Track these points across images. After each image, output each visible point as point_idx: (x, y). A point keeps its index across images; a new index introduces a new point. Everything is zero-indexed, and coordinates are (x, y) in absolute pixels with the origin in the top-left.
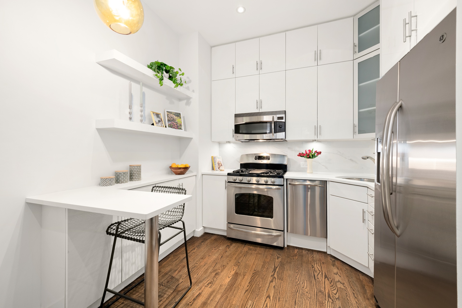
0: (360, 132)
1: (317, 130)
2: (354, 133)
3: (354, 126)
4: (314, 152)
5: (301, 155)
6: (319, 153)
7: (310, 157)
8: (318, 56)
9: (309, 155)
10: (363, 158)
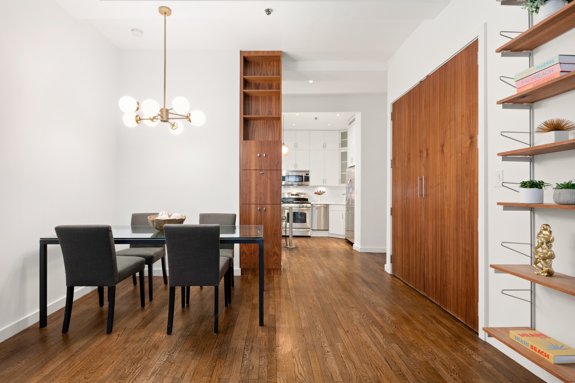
0: (342, 183)
1: (324, 181)
2: (339, 183)
3: (339, 180)
4: (322, 192)
5: (316, 193)
6: (324, 192)
7: (320, 194)
8: (324, 146)
9: (319, 193)
10: (343, 195)
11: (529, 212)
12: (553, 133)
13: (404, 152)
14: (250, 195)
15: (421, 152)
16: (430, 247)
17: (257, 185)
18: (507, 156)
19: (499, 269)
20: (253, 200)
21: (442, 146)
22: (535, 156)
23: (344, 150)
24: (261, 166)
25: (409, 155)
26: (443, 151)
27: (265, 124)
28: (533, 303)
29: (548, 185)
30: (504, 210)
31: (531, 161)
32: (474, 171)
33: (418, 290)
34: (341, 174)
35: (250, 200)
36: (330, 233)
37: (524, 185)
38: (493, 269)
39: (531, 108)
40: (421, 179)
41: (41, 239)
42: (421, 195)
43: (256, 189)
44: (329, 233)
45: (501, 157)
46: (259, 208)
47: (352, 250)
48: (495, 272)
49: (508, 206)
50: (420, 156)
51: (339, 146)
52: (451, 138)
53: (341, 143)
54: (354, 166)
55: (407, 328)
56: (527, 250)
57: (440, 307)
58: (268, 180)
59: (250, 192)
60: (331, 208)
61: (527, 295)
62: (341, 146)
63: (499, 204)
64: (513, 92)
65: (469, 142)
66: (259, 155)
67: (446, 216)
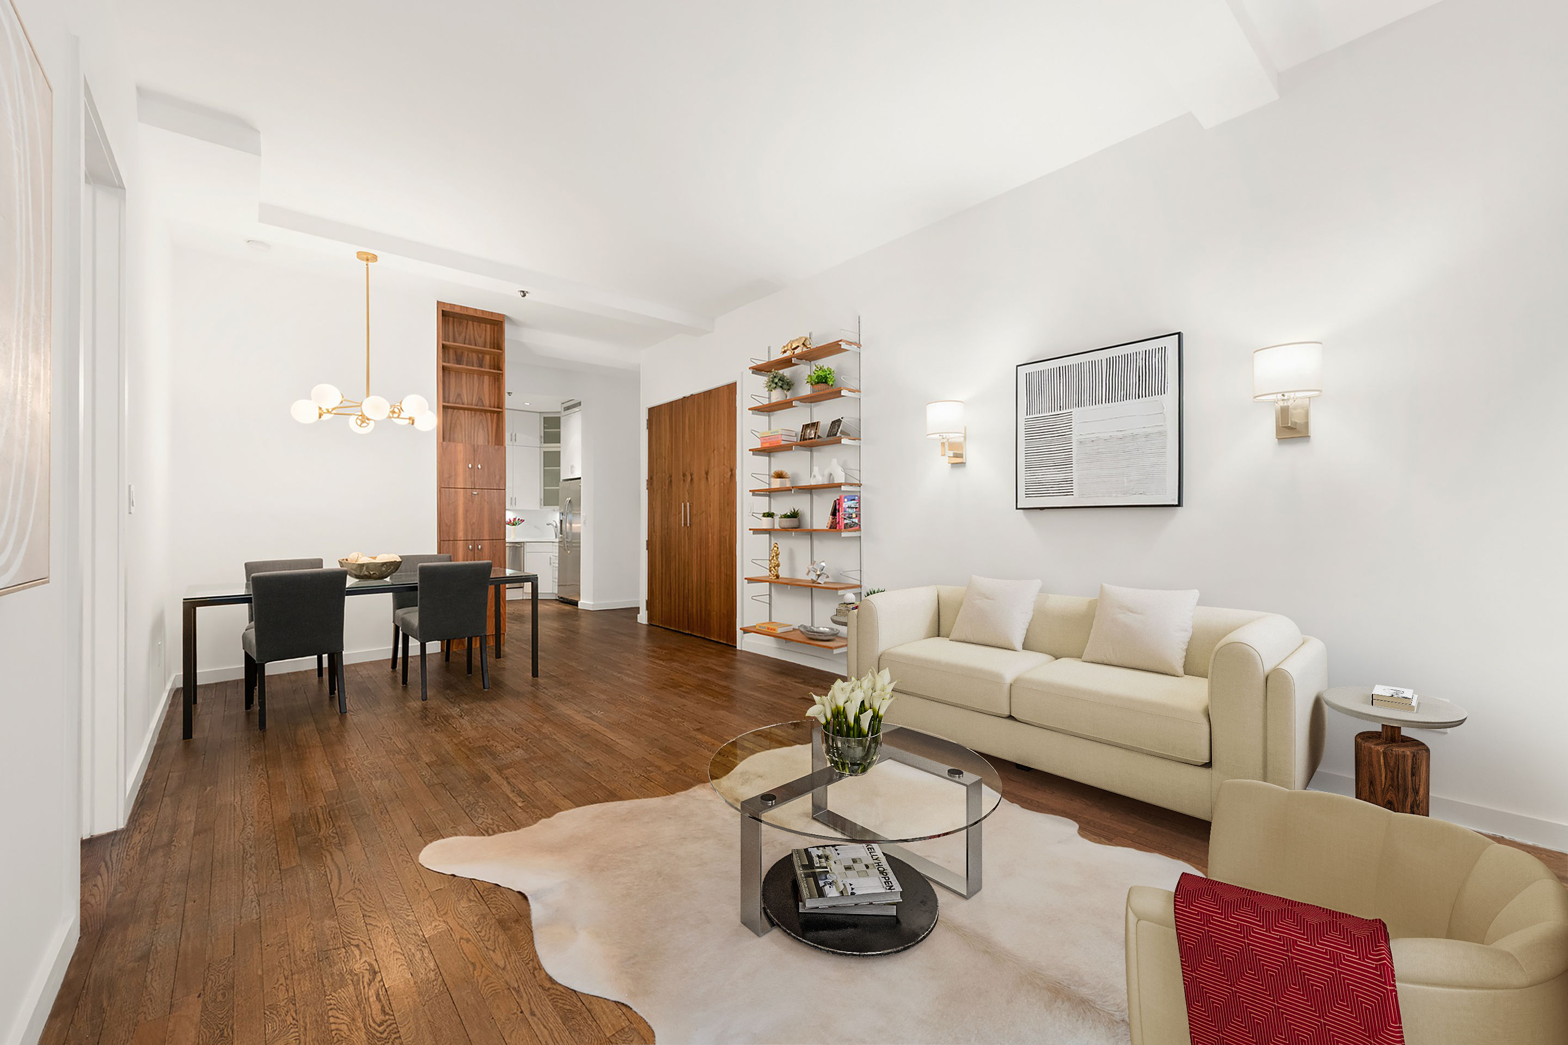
0: (547, 505)
1: (513, 501)
2: (540, 505)
3: (541, 499)
4: (517, 520)
6: (523, 521)
7: (514, 525)
8: (513, 438)
10: (547, 525)
11: (768, 535)
12: (779, 479)
13: (665, 472)
14: (455, 527)
15: (684, 475)
16: (695, 579)
17: (466, 511)
18: (754, 493)
19: (750, 580)
20: (461, 535)
21: (707, 473)
22: (772, 493)
23: (552, 447)
24: (474, 483)
25: (671, 477)
26: (707, 478)
27: (472, 417)
28: (770, 604)
29: (777, 515)
30: (753, 534)
31: (769, 496)
32: (733, 501)
33: (681, 631)
34: (544, 490)
35: (455, 534)
36: (526, 593)
37: (764, 515)
38: (746, 581)
39: (769, 457)
40: (685, 506)
41: (184, 599)
42: (686, 524)
43: (466, 517)
44: (525, 591)
45: (751, 493)
46: (470, 547)
47: (578, 609)
48: (748, 583)
49: (756, 531)
50: (684, 480)
51: (541, 440)
52: (714, 467)
53: (543, 436)
54: (580, 478)
55: (681, 654)
56: (767, 564)
57: (704, 638)
58: (486, 503)
59: (456, 522)
60: (528, 548)
61: (767, 599)
62: (543, 441)
63: (750, 529)
64: (758, 445)
65: (730, 474)
66: (470, 466)
67: (710, 544)
